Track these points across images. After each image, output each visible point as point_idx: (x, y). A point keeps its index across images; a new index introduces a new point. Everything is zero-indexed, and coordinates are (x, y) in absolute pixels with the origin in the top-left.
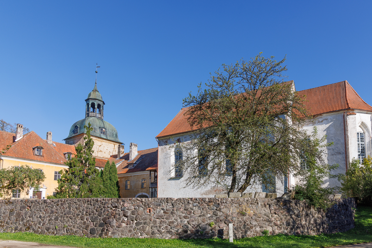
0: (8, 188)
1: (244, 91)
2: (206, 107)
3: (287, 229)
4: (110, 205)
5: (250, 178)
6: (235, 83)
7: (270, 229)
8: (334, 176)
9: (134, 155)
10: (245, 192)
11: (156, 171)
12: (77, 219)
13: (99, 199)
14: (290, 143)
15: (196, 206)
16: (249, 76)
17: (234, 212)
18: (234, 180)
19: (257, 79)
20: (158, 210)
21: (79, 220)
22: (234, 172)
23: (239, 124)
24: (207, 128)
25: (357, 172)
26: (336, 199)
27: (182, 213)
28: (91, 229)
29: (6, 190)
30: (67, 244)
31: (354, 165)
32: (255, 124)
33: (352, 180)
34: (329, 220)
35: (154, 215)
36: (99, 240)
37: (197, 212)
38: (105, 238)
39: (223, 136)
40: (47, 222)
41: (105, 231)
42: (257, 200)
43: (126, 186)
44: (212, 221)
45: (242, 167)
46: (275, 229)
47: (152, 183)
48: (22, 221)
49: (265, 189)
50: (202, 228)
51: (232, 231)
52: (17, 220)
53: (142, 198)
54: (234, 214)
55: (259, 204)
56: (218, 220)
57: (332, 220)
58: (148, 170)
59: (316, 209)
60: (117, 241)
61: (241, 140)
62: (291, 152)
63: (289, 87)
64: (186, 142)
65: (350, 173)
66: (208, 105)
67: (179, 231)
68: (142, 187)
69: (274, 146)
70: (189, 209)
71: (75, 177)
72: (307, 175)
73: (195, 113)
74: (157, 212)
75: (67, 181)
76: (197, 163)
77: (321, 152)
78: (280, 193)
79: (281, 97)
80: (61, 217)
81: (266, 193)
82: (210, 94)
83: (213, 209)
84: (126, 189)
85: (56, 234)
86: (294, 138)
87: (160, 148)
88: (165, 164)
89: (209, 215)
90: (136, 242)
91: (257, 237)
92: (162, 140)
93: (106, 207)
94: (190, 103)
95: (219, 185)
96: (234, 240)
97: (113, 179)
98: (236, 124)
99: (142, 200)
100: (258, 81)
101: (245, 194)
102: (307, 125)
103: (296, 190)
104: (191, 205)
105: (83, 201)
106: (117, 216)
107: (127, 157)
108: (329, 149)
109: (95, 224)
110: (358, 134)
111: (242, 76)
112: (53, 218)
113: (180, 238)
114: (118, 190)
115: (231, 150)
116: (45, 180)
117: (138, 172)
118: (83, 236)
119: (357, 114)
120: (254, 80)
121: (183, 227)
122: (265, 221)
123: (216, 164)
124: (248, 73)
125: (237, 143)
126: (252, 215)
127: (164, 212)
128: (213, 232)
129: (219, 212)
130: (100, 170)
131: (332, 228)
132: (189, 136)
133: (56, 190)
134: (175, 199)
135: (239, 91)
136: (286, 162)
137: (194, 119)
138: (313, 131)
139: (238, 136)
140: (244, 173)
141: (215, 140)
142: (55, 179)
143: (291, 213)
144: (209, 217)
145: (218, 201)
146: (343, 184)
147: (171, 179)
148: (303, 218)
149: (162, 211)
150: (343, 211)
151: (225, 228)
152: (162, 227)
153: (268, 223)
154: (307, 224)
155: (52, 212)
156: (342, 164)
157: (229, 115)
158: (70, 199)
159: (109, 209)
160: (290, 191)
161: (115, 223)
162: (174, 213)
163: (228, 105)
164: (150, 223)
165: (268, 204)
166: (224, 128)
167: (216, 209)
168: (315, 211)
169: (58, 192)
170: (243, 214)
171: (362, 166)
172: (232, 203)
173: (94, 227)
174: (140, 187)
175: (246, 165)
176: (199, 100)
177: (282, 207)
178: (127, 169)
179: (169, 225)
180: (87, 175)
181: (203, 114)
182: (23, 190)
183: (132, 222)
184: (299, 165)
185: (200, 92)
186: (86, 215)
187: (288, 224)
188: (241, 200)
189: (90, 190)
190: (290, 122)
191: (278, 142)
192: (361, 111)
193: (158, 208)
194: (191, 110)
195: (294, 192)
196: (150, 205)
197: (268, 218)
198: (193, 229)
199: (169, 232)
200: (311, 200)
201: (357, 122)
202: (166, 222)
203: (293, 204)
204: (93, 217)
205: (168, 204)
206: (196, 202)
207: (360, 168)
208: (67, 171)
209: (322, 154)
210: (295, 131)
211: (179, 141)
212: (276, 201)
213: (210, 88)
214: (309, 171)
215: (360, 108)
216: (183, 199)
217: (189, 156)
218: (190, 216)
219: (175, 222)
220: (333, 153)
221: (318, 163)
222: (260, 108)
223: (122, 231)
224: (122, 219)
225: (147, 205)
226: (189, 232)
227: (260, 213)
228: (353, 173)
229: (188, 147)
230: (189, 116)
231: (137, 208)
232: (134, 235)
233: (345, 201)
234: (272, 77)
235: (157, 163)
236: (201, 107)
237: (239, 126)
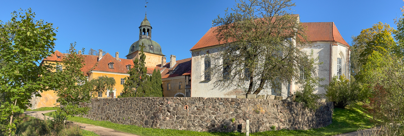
0: (96, 91)
1: (262, 17)
2: (231, 27)
3: (289, 125)
4: (158, 102)
5: (263, 84)
6: (255, 10)
7: (276, 125)
8: (322, 86)
9: (173, 64)
10: (259, 94)
11: (190, 76)
12: (136, 113)
13: (150, 98)
14: (294, 59)
15: (221, 105)
16: (266, 6)
17: (251, 110)
18: (251, 85)
19: (273, 9)
20: (193, 107)
21: (137, 113)
22: (252, 78)
23: (257, 41)
24: (232, 43)
25: (336, 84)
26: (322, 103)
27: (211, 110)
28: (145, 121)
29: (95, 92)
30: (131, 132)
31: (334, 79)
32: (269, 42)
33: (332, 89)
34: (317, 118)
35: (189, 111)
36: (151, 130)
37: (222, 109)
38: (155, 128)
39: (244, 50)
40: (118, 114)
41: (155, 123)
42: (268, 101)
43: (168, 88)
44: (233, 118)
45: (258, 75)
46: (280, 125)
47: (187, 85)
48: (105, 113)
49: (274, 92)
50: (225, 123)
51: (249, 126)
52: (102, 113)
53: (181, 97)
54: (250, 112)
55: (270, 104)
56: (238, 117)
57: (319, 118)
58: (184, 75)
59: (309, 110)
60: (163, 131)
61: (258, 54)
62: (295, 66)
63: (296, 18)
64: (214, 53)
65: (332, 84)
66: (233, 25)
67: (208, 125)
68: (180, 89)
69: (282, 60)
70: (216, 107)
71: (134, 82)
72: (304, 84)
73: (222, 31)
74: (192, 109)
75: (129, 85)
76: (222, 70)
77: (315, 68)
78: (285, 96)
79: (290, 25)
80: (126, 111)
81: (275, 96)
82: (234, 17)
83: (235, 108)
84: (167, 90)
85: (124, 123)
86: (298, 56)
87: (193, 58)
88: (197, 70)
89: (231, 113)
90: (177, 133)
91: (267, 132)
92: (195, 52)
93: (155, 104)
94: (218, 23)
95: (239, 88)
96: (249, 134)
97: (159, 83)
98: (254, 41)
99: (181, 99)
100: (273, 11)
101: (259, 95)
102: (306, 47)
103: (296, 94)
104: (217, 104)
105: (140, 99)
106: (163, 111)
107: (168, 66)
108: (319, 67)
109: (148, 117)
110: (338, 58)
111: (261, 5)
112: (122, 112)
113: (209, 131)
114: (162, 91)
115: (250, 61)
116: (116, 84)
117: (177, 77)
118: (140, 126)
119: (338, 45)
120: (270, 10)
121: (211, 122)
122: (273, 118)
123: (237, 71)
124: (266, 3)
125: (255, 56)
126: (264, 113)
127: (197, 109)
128: (234, 127)
129: (239, 110)
130: (149, 76)
131: (319, 124)
132: (216, 48)
133: (122, 91)
134: (206, 99)
135: (258, 16)
136: (291, 73)
137: (221, 36)
138: (311, 52)
139: (256, 51)
140: (259, 79)
141: (238, 52)
142: (121, 84)
143: (292, 112)
144: (231, 114)
145: (239, 101)
146: (326, 92)
147: (202, 82)
148: (300, 116)
149: (196, 108)
150: (326, 112)
151: (243, 124)
152: (196, 121)
153: (276, 120)
154: (303, 121)
155: (121, 107)
156: (327, 78)
157: (250, 34)
158: (131, 98)
159: (157, 105)
160: (293, 95)
161: (161, 117)
162: (205, 110)
163: (249, 26)
164: (186, 118)
165: (276, 105)
166: (245, 43)
167: (237, 108)
168: (308, 111)
169: (124, 93)
170: (258, 113)
171: (339, 80)
172: (249, 102)
173: (147, 119)
174: (178, 88)
175: (260, 73)
176: (226, 21)
177: (286, 108)
178: (169, 75)
179: (201, 120)
180: (142, 80)
181: (229, 32)
182: (104, 91)
183: (173, 116)
184: (299, 76)
185: (227, 15)
186: (142, 110)
187: (290, 121)
188: (256, 101)
189: (144, 91)
190: (295, 44)
191: (286, 57)
192: (341, 44)
193: (193, 105)
194: (219, 29)
195: (295, 96)
196: (187, 103)
197: (275, 116)
198: (219, 124)
199: (201, 126)
200: (306, 103)
201: (338, 51)
202: (198, 117)
203: (294, 105)
204: (146, 111)
205: (200, 103)
206: (222, 102)
207: (338, 82)
208: (129, 78)
209: (316, 69)
210: (298, 50)
211: (208, 52)
212: (282, 102)
213: (235, 12)
214: (306, 81)
215: (340, 42)
216: (212, 98)
217: (217, 64)
218: (216, 113)
219: (205, 118)
220: (322, 70)
221: (313, 76)
222: (273, 30)
223: (167, 124)
224: (166, 114)
225: (184, 103)
226: (216, 126)
227: (270, 112)
228: (333, 85)
229: (216, 57)
230: (217, 33)
231: (177, 105)
232: (175, 127)
233: (327, 104)
234: (284, 9)
235: (191, 69)
236: (227, 27)
237: (257, 42)
